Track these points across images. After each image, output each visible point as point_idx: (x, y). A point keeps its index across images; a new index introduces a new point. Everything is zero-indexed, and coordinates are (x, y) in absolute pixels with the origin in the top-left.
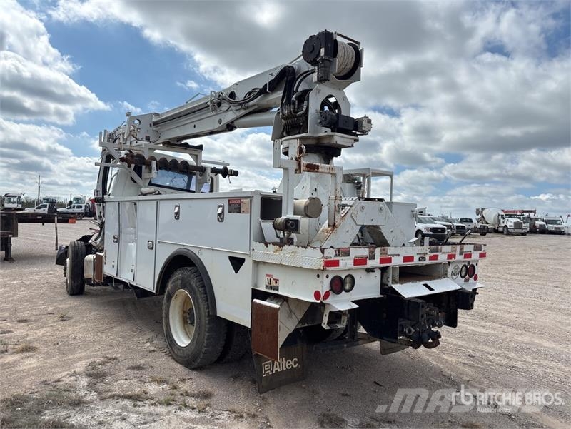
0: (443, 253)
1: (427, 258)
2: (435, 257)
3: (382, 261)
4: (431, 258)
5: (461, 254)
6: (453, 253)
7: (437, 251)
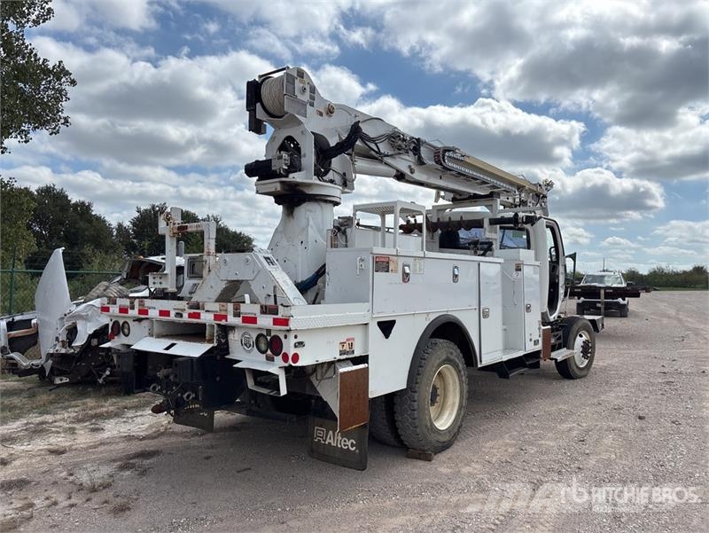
0: (207, 311)
1: (185, 315)
2: (197, 316)
3: (141, 312)
4: (190, 316)
5: (237, 314)
6: (223, 313)
7: (198, 309)
